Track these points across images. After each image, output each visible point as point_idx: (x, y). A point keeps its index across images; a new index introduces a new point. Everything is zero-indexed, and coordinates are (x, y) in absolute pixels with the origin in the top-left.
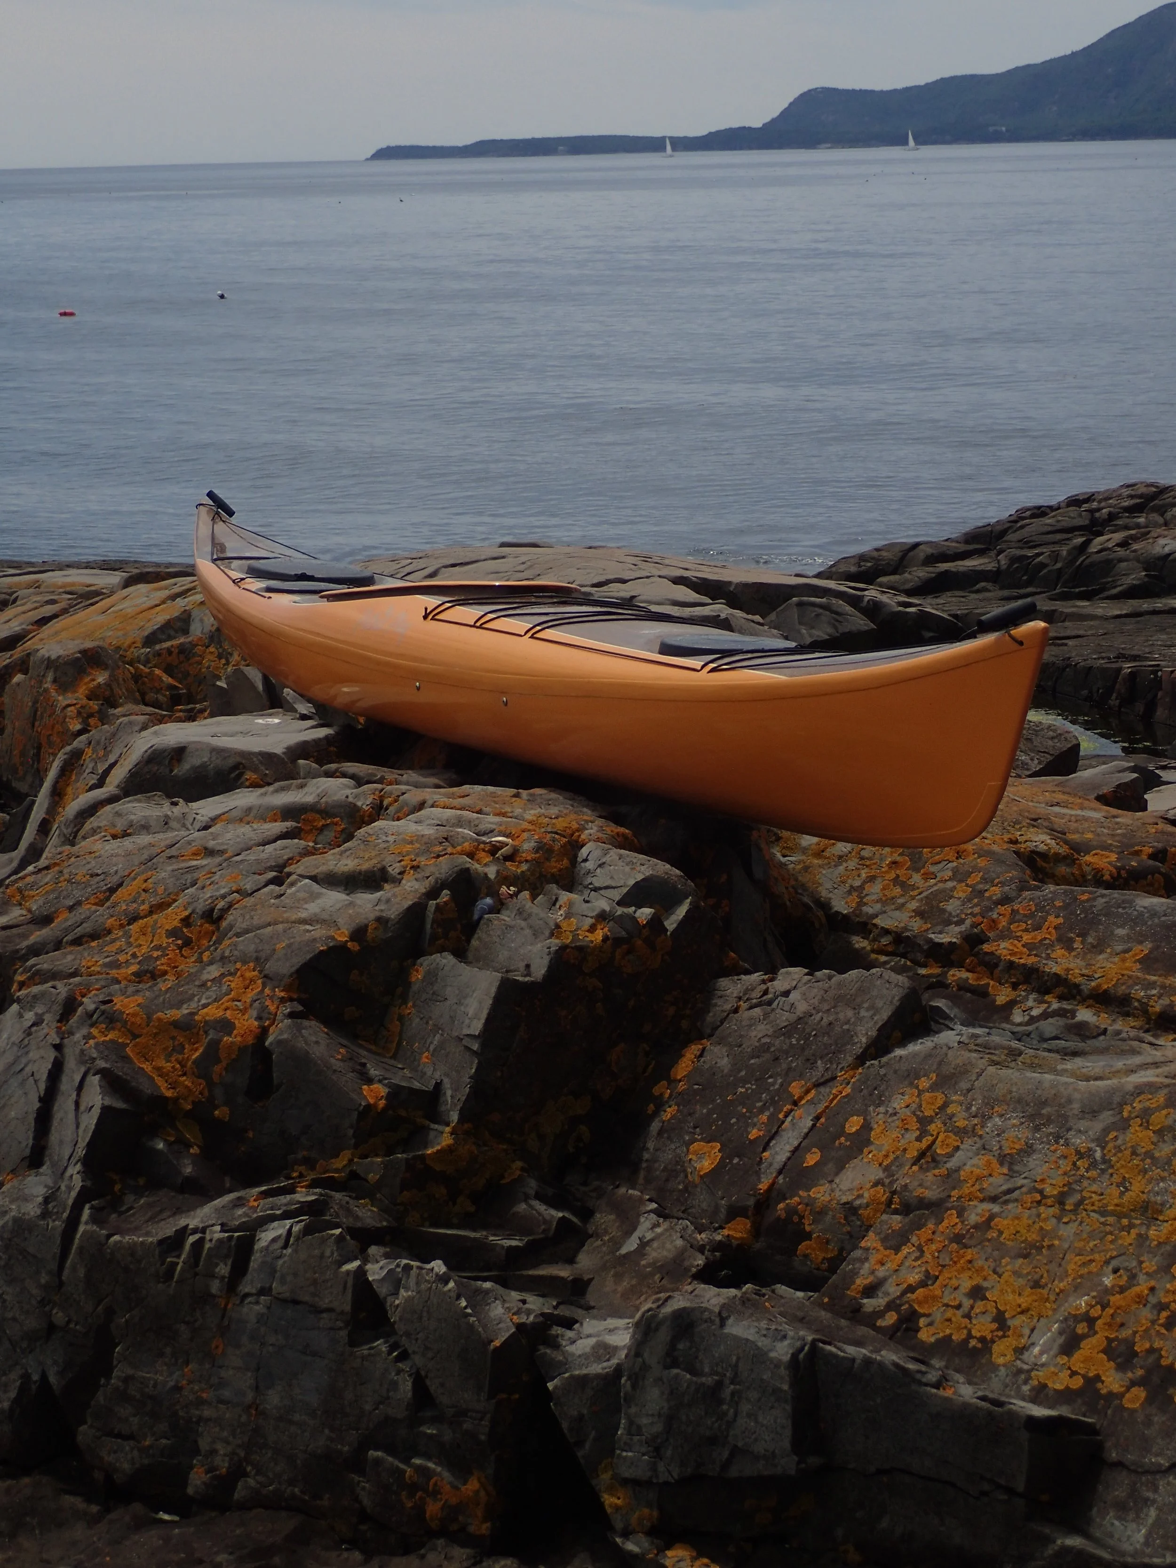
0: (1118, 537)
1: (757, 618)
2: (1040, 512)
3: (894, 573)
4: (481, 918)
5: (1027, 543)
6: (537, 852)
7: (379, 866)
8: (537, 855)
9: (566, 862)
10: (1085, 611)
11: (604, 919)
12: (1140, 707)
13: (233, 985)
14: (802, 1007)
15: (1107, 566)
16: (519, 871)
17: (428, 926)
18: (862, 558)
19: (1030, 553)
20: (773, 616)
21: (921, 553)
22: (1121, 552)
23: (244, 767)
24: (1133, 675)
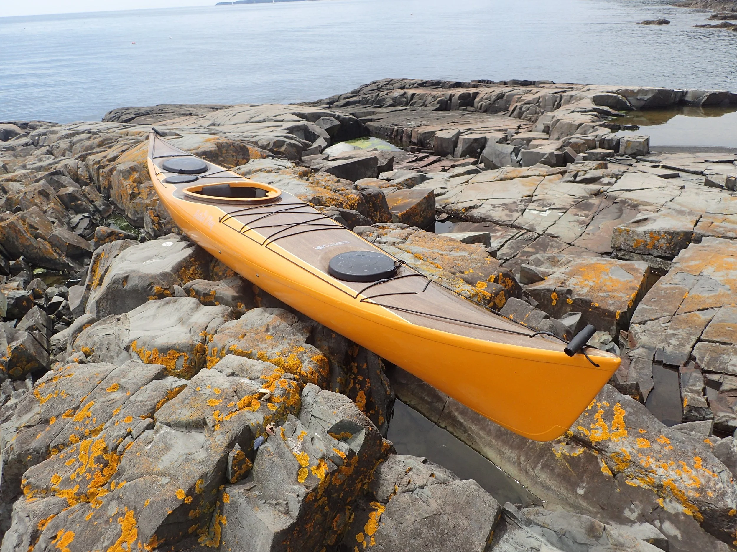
0: (386, 92)
1: (313, 123)
2: (367, 86)
3: (337, 102)
4: (258, 449)
5: (365, 94)
6: (283, 397)
7: (202, 417)
8: (283, 398)
9: (297, 395)
10: (381, 111)
11: (324, 459)
12: (399, 137)
13: (122, 527)
14: (434, 505)
15: (384, 99)
16: (275, 410)
17: (230, 468)
18: (330, 98)
19: (366, 96)
20: (317, 122)
21: (343, 97)
22: (387, 96)
23: (154, 284)
24: (397, 130)
